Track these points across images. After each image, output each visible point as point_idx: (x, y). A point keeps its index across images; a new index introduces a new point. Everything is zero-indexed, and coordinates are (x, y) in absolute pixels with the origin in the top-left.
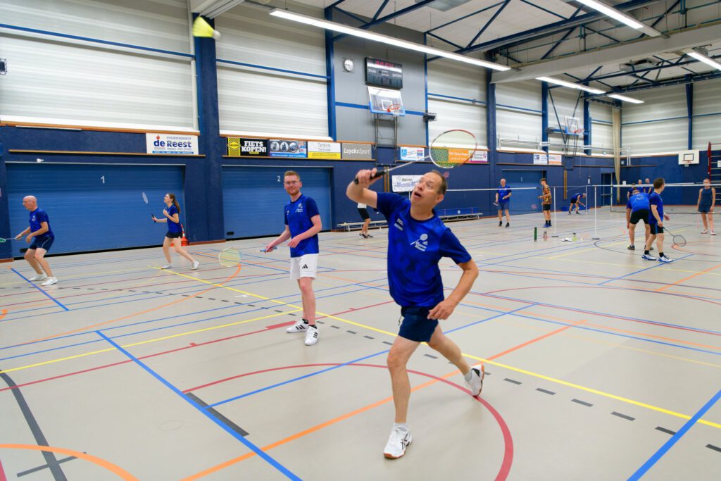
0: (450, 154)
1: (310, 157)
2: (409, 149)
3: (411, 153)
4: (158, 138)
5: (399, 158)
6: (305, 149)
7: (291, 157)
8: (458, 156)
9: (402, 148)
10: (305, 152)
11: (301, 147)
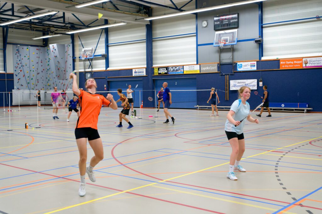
0: (281, 63)
1: (185, 73)
2: (243, 64)
3: (246, 66)
4: (135, 70)
5: (236, 69)
6: (183, 70)
7: (177, 74)
8: (291, 64)
9: (238, 63)
10: (183, 71)
11: (181, 69)
